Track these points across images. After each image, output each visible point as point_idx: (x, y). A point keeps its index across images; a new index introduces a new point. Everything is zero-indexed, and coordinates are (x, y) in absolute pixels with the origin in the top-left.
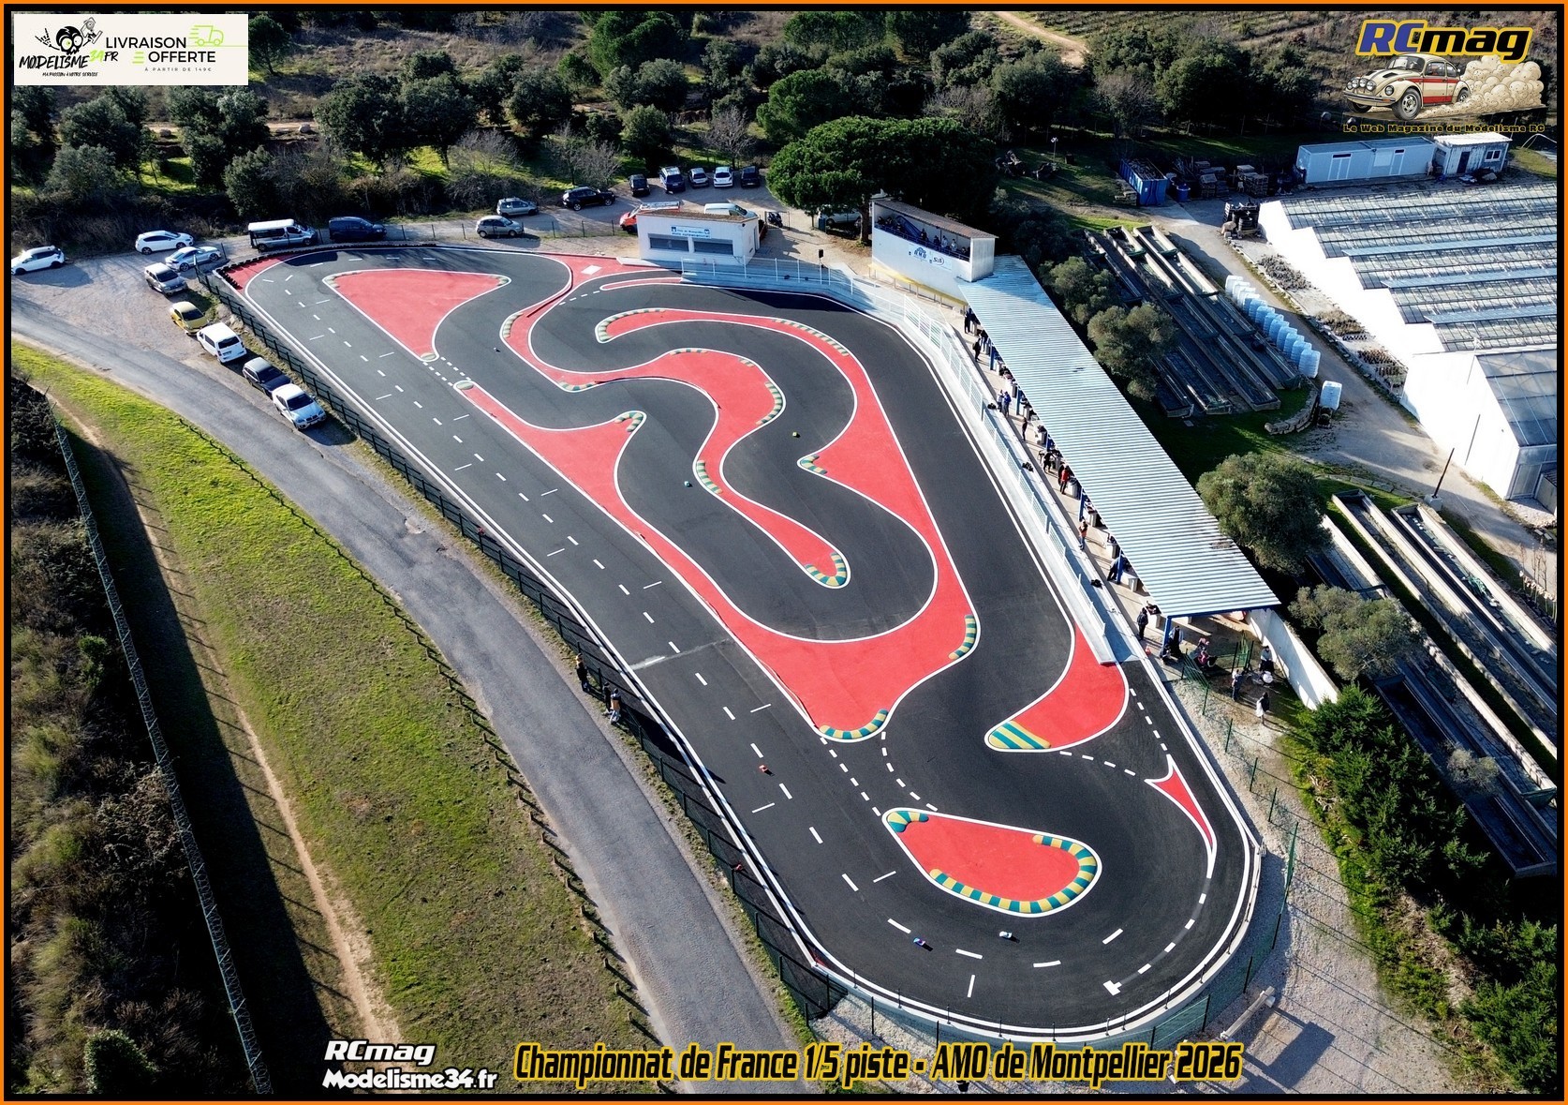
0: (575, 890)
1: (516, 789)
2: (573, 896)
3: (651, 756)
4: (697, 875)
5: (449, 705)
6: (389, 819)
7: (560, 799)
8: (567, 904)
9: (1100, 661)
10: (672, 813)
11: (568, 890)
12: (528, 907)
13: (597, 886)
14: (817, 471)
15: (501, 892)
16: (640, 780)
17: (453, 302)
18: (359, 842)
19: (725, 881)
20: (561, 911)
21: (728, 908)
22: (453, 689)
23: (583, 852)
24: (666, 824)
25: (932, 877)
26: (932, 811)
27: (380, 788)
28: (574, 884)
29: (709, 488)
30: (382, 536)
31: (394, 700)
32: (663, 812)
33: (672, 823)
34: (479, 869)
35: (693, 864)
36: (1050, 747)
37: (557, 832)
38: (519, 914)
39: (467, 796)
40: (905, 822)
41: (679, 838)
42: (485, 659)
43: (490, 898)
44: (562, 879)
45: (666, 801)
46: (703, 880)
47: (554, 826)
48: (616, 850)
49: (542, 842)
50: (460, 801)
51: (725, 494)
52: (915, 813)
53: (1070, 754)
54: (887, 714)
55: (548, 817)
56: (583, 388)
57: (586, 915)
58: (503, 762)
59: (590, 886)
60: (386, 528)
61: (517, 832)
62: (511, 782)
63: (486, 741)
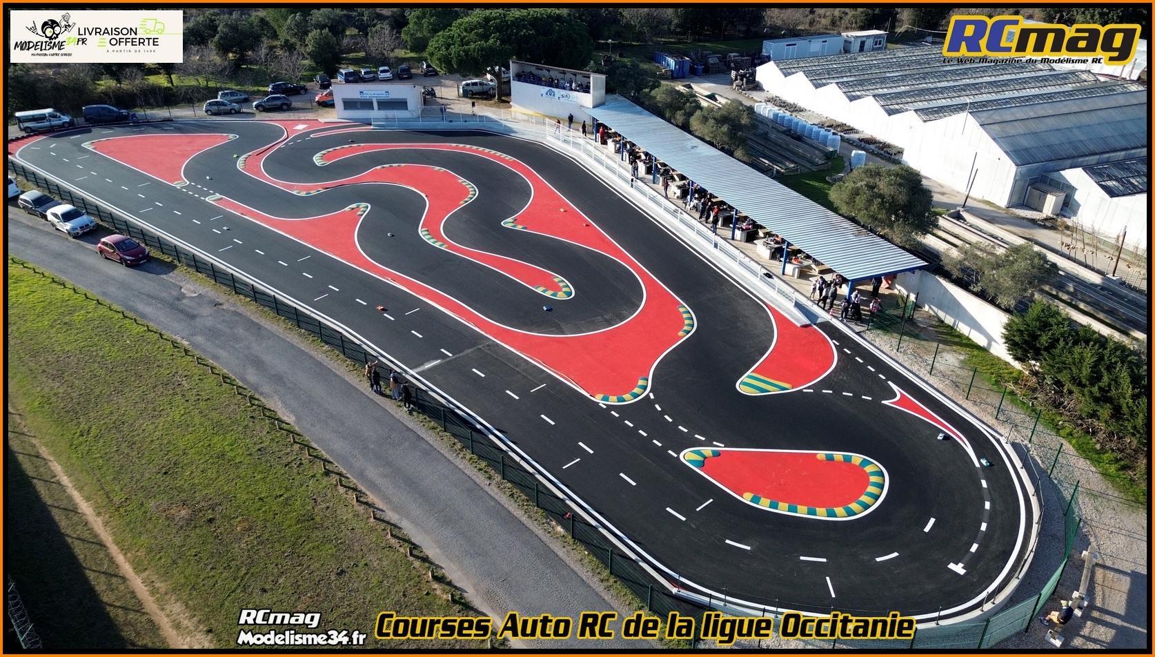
0: (417, 557)
1: (334, 479)
2: (417, 564)
3: (454, 435)
4: (531, 527)
5: (252, 417)
6: (211, 521)
7: (380, 481)
8: (414, 572)
9: (799, 325)
10: (490, 478)
11: (411, 559)
12: (374, 581)
13: (438, 551)
14: (519, 228)
15: (342, 571)
16: (451, 456)
17: (194, 151)
18: (184, 546)
19: (559, 529)
20: (409, 579)
21: (572, 552)
22: (253, 405)
23: (415, 522)
24: (487, 488)
25: (747, 498)
26: (720, 447)
27: (197, 495)
28: (415, 552)
29: (437, 245)
30: (163, 301)
31: (197, 420)
32: (480, 479)
33: (491, 487)
34: (314, 553)
35: (524, 519)
36: (793, 388)
37: (384, 509)
38: (366, 589)
39: (287, 490)
40: (702, 459)
41: (504, 499)
42: (278, 379)
43: (333, 578)
44: (402, 550)
45: (480, 469)
46: (539, 532)
47: (380, 504)
48: (447, 518)
49: (372, 520)
50: (281, 496)
51: (451, 247)
52: (707, 451)
53: (812, 391)
54: (647, 380)
55: (372, 497)
56: (313, 193)
57: (436, 578)
58: (315, 457)
59: (431, 551)
60: (164, 295)
61: (344, 514)
62: (327, 473)
63: (295, 442)
